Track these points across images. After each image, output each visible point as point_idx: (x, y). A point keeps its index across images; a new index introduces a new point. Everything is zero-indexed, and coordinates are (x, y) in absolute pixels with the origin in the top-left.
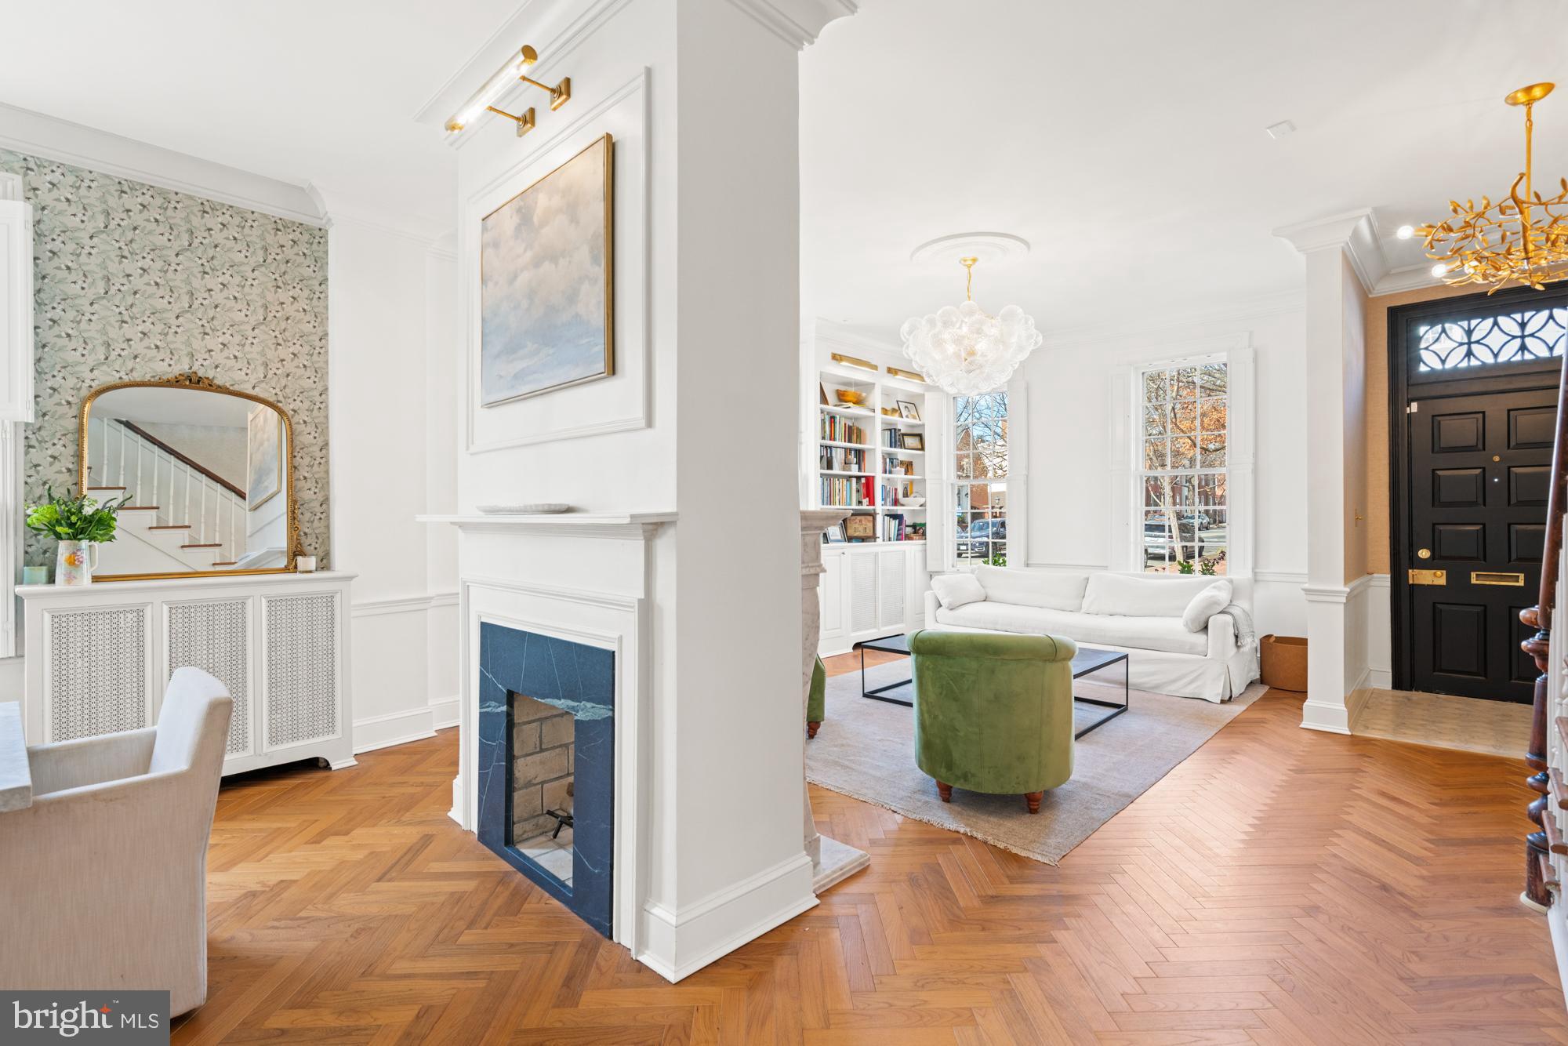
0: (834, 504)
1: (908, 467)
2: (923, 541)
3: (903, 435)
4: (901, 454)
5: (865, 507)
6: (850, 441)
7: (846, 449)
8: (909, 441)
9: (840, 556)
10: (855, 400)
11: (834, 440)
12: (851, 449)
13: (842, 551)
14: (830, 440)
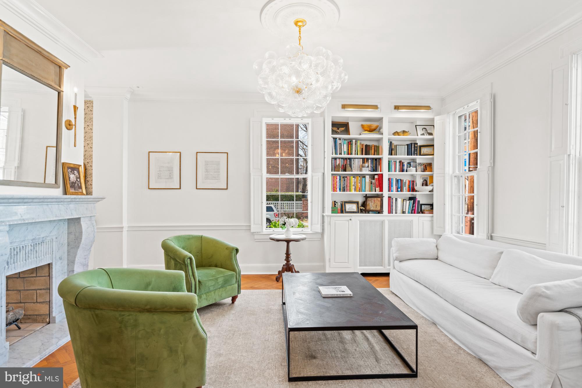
0: (350, 190)
1: (428, 167)
2: (431, 215)
3: (421, 147)
4: (420, 159)
5: (378, 192)
6: (366, 154)
7: (363, 159)
8: (424, 150)
9: (348, 221)
10: (369, 129)
11: (351, 154)
12: (368, 159)
13: (349, 218)
14: (348, 154)
